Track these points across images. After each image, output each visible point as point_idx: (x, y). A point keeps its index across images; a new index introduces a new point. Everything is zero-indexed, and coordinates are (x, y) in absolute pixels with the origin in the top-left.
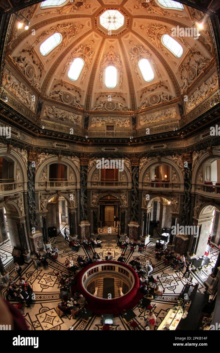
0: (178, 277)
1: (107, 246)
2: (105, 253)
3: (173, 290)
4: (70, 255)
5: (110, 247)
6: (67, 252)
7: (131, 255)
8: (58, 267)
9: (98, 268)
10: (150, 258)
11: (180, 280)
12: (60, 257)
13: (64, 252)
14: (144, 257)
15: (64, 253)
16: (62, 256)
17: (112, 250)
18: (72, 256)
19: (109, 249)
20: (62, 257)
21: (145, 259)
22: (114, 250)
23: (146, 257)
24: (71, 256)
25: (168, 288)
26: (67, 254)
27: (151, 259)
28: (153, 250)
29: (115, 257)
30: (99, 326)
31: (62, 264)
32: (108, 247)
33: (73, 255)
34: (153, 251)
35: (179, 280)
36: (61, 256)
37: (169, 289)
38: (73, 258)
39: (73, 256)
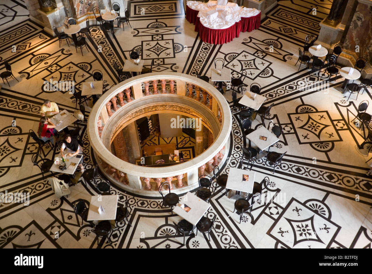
0: (344, 119)
1: (153, 27)
2: (148, 47)
3: (326, 152)
4: (50, 66)
5: (161, 31)
6: (41, 61)
7: (218, 51)
8: (23, 107)
9: (131, 88)
10: (268, 58)
11: (349, 129)
12: (24, 79)
13: (33, 63)
14: (253, 55)
15: (32, 65)
16: (29, 74)
17: (165, 37)
18: (56, 70)
19: (157, 35)
20: (28, 78)
21: (254, 60)
22: (171, 37)
23: (258, 57)
24: (54, 68)
25: (313, 145)
26: (42, 65)
27: (271, 63)
28: (279, 38)
29: (174, 57)
30: (147, 241)
31: (35, 97)
32: (154, 31)
33: (61, 64)
34: (280, 40)
35: (345, 127)
36: (27, 75)
37: (316, 147)
38: (61, 73)
39: (61, 67)
